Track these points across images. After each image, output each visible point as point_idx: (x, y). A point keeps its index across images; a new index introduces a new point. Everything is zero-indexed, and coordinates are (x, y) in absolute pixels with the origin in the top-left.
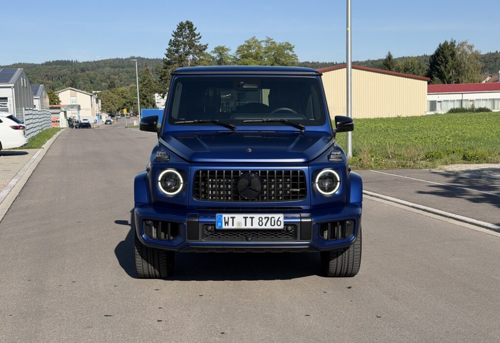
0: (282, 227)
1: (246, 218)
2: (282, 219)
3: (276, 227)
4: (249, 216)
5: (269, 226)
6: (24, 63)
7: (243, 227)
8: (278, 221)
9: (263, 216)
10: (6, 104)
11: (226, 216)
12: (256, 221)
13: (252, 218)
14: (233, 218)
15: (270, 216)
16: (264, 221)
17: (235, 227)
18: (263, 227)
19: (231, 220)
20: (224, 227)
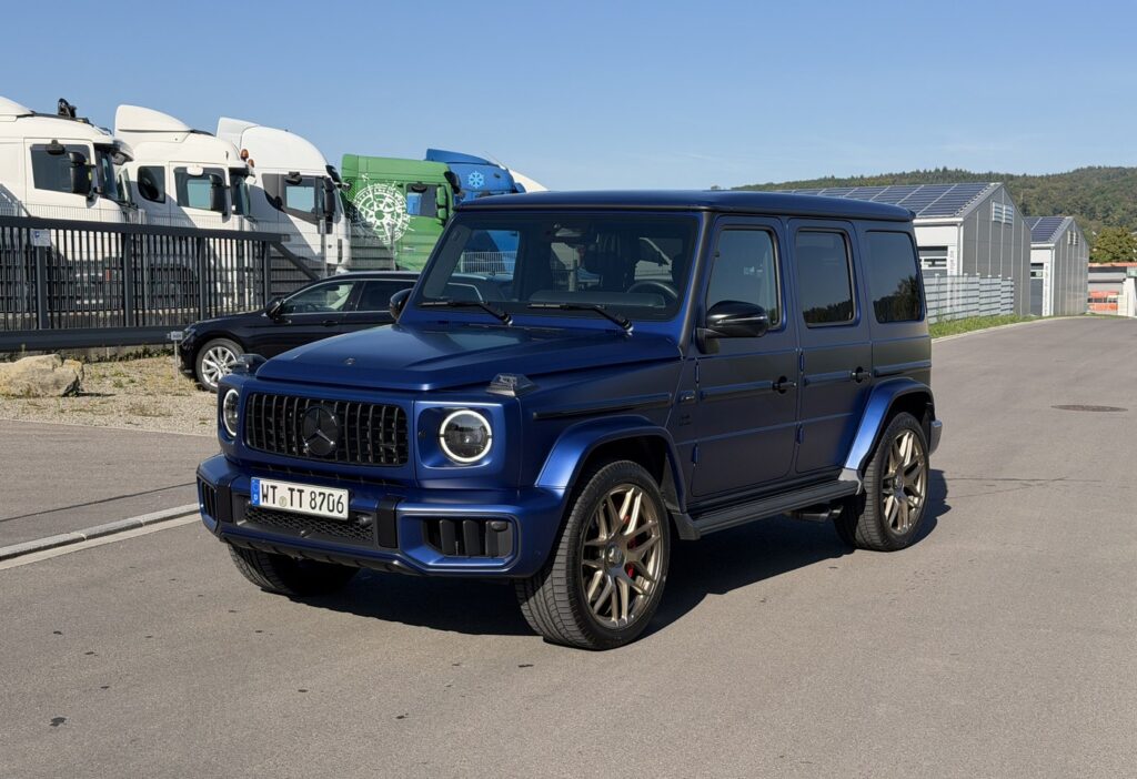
0: (344, 515)
1: (292, 490)
2: (345, 500)
3: (335, 514)
4: (297, 486)
5: (324, 512)
6: (1100, 168)
7: (288, 507)
8: (339, 502)
9: (318, 489)
10: (945, 260)
11: (265, 483)
12: (306, 497)
13: (301, 491)
14: (274, 488)
15: (327, 491)
16: (319, 500)
17: (277, 506)
18: (316, 511)
19: (271, 490)
20: (263, 504)
